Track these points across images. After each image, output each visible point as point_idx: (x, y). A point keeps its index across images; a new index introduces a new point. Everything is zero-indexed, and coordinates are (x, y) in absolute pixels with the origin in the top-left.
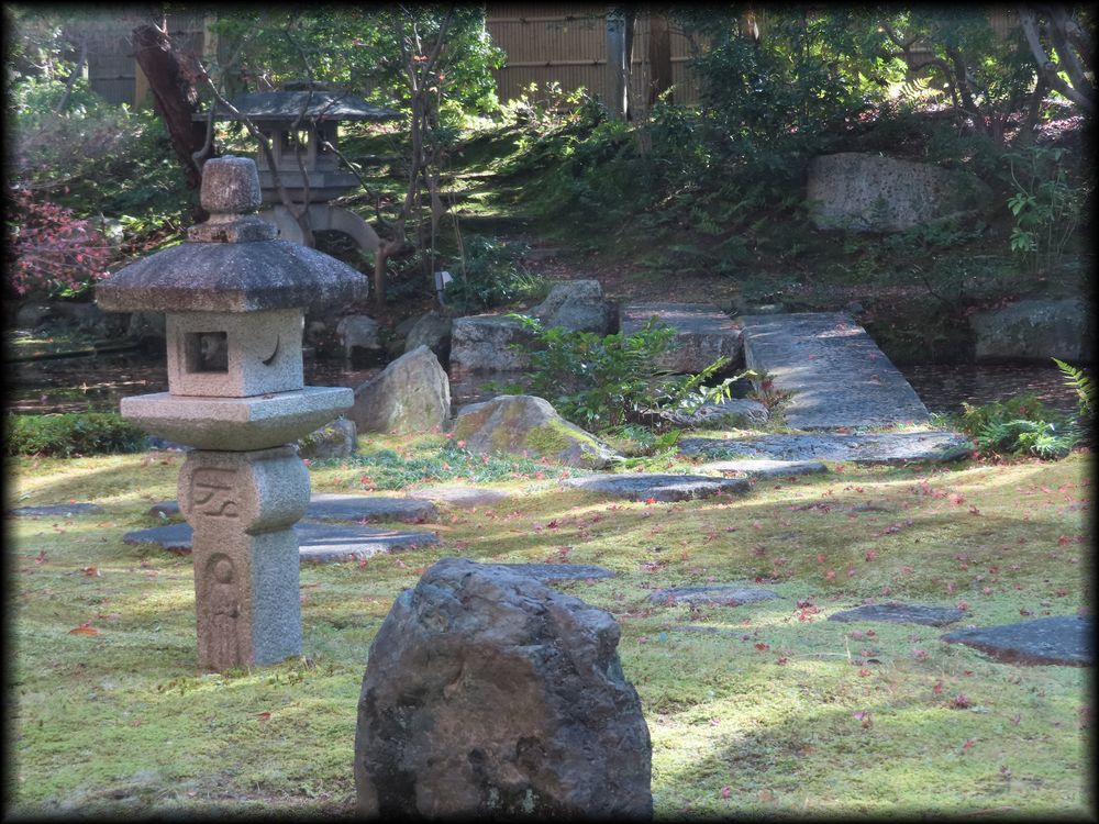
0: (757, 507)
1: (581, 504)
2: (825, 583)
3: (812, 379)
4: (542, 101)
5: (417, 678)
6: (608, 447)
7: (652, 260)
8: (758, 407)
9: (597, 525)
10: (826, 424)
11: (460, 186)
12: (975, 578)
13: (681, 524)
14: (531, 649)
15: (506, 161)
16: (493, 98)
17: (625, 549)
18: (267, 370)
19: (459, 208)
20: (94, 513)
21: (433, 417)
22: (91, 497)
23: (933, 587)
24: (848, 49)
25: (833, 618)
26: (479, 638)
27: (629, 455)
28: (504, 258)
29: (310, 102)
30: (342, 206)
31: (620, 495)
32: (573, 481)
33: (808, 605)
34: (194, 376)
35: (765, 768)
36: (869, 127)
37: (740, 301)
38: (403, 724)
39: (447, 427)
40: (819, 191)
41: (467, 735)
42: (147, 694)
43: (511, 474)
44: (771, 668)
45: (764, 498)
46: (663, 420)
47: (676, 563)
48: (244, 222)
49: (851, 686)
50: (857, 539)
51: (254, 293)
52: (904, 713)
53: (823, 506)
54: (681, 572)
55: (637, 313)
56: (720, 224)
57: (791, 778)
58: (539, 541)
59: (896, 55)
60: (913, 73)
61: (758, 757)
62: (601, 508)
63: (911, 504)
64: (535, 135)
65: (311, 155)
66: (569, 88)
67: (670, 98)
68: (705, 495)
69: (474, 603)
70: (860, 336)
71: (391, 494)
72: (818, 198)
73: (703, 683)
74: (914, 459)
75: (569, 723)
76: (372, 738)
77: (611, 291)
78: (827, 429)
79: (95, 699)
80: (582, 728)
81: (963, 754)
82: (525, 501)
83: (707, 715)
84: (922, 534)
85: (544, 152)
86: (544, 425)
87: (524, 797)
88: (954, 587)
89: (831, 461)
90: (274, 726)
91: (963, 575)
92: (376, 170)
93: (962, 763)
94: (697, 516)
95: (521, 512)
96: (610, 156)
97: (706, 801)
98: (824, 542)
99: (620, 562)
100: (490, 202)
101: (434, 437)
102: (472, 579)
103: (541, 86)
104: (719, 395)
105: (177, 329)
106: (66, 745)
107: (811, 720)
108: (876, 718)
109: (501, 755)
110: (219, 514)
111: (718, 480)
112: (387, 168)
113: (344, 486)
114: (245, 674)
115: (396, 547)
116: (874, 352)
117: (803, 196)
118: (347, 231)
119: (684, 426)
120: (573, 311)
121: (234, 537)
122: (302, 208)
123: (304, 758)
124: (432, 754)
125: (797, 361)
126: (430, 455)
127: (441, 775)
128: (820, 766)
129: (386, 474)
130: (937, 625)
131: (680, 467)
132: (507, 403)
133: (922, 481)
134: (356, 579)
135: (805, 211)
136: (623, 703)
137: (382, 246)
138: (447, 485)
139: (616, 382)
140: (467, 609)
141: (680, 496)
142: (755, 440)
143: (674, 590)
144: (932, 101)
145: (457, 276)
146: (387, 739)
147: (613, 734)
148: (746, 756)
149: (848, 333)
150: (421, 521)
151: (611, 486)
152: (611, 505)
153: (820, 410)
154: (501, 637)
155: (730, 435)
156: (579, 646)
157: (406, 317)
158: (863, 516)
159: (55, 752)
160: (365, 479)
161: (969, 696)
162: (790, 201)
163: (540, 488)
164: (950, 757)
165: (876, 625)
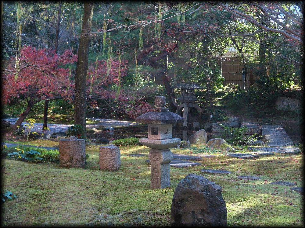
0: (259, 161)
1: (228, 158)
2: (270, 176)
3: (273, 137)
4: (230, 86)
5: (183, 197)
6: (234, 148)
7: (247, 114)
8: (263, 142)
9: (230, 163)
10: (275, 146)
11: (215, 100)
12: (298, 177)
13: (245, 164)
14: (204, 192)
15: (224, 97)
16: (222, 86)
17: (234, 168)
18: (165, 135)
19: (215, 104)
20: (143, 156)
21: (204, 141)
22: (143, 153)
23: (290, 178)
24: (283, 79)
25: (271, 183)
26: (195, 190)
27: (238, 150)
28: (222, 113)
29: (190, 86)
30: (195, 103)
31: (235, 157)
32: (227, 154)
33: (266, 181)
34: (152, 135)
35: (251, 216)
36: (287, 93)
37: (262, 122)
38: (180, 205)
39: (206, 143)
40: (277, 104)
41: (191, 208)
42: (139, 193)
43: (217, 152)
44: (255, 195)
45: (262, 159)
46: (245, 144)
47: (243, 171)
48: (162, 108)
49: (270, 200)
50: (277, 168)
51: (163, 121)
52: (280, 206)
53: (271, 161)
54: (244, 173)
55: (244, 124)
56: (260, 109)
57: (256, 218)
58: (219, 165)
59: (292, 80)
60: (295, 84)
61: (250, 214)
62: (232, 159)
63: (288, 161)
64: (229, 92)
65: (190, 94)
66: (235, 84)
67: (253, 87)
68: (251, 158)
69: (194, 183)
70: (282, 130)
71: (195, 155)
72: (277, 105)
73: (241, 197)
74: (290, 153)
75: (210, 207)
76: (174, 207)
77: (240, 119)
78: (274, 146)
79: (130, 194)
80: (213, 208)
81: (290, 215)
82: (218, 157)
83: (241, 204)
84: (289, 168)
85: (230, 95)
86: (223, 144)
87: (202, 221)
88: (294, 179)
89: (275, 153)
90: (160, 201)
91: (296, 176)
92: (202, 97)
93: (290, 217)
94: (248, 163)
95: (218, 159)
96: (241, 96)
97: (239, 222)
98: (270, 168)
99: (233, 170)
100: (220, 103)
101: (204, 145)
102: (194, 178)
103: (230, 84)
104: (255, 140)
105: (150, 126)
106: (122, 202)
107: (261, 207)
108: (274, 206)
109: (197, 212)
110: (156, 160)
111: (253, 155)
112: (203, 97)
113: (187, 153)
114: (158, 190)
115: (193, 165)
116: (285, 133)
117: (275, 104)
118: (195, 107)
119: (249, 145)
120: (233, 123)
121: (158, 165)
122: (188, 103)
123: (165, 208)
124: (185, 211)
125: (270, 134)
126: (203, 148)
127: (186, 215)
128: (261, 216)
129: (195, 151)
130: (290, 186)
131: (247, 152)
132: (217, 139)
133: (291, 157)
134: (185, 171)
135: (275, 107)
136: (222, 203)
137: (201, 110)
138: (205, 154)
139: (237, 137)
140: (193, 184)
141: (246, 158)
142: (261, 148)
143: (242, 176)
144: (298, 89)
145: (214, 116)
146: (177, 208)
147: (219, 210)
148: (247, 213)
149: (280, 129)
150: (199, 161)
151: (234, 155)
152: (233, 159)
153: (274, 143)
154: (199, 190)
155: (257, 147)
156: (214, 192)
157: (205, 122)
158: (278, 164)
159: (120, 204)
160: (191, 152)
161: (293, 203)
162: (272, 105)
163: (221, 155)
164: (287, 216)
165: (278, 186)
